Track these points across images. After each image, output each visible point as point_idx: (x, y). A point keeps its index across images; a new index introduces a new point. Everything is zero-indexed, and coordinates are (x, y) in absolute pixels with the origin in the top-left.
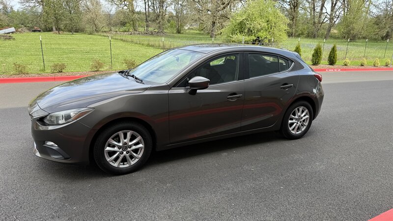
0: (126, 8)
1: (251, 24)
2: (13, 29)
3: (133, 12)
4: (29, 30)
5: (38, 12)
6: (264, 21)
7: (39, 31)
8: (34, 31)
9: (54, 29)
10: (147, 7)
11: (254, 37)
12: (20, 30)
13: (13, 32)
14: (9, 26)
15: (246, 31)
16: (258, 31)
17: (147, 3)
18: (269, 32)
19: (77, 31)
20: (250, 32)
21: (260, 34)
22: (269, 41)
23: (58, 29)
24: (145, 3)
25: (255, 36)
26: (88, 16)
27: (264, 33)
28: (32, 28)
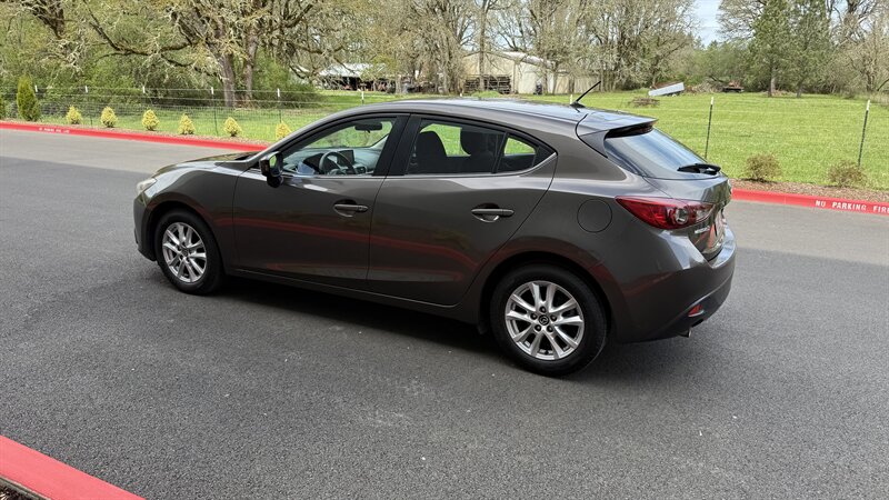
2: (680, 86)
4: (718, 87)
7: (737, 91)
8: (727, 91)
9: (772, 85)
12: (695, 88)
13: (678, 93)
14: (679, 81)
23: (782, 87)
28: (727, 83)
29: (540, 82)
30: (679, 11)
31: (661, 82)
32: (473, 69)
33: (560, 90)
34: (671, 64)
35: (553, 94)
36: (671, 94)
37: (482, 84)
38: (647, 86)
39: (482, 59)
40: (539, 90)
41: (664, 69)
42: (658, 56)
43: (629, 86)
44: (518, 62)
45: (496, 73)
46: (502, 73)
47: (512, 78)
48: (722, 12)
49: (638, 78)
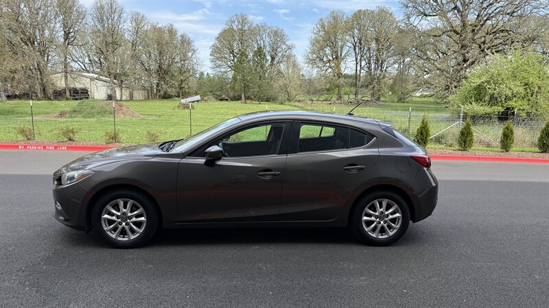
0: (330, 70)
1: (495, 89)
2: (198, 97)
3: (340, 75)
4: (216, 98)
5: (228, 78)
6: (519, 84)
7: (227, 100)
8: (221, 100)
9: (243, 97)
10: (359, 68)
11: (500, 108)
12: (206, 98)
13: (198, 101)
14: (196, 94)
15: (487, 98)
16: (507, 98)
17: (359, 64)
18: (529, 100)
19: (268, 100)
20: (493, 100)
21: (511, 103)
22: (528, 114)
23: (248, 98)
24: (357, 64)
25: (502, 106)
26: (280, 82)
27: (520, 103)
28: (220, 96)
29: (109, 92)
30: (190, 54)
31: (185, 95)
32: (61, 83)
33: (124, 98)
34: (190, 84)
35: (121, 100)
36: (194, 102)
37: (68, 93)
38: (178, 96)
39: (66, 77)
40: (110, 97)
41: (186, 87)
42: (181, 80)
43: (166, 97)
44: (92, 79)
45: (79, 86)
46: (82, 86)
47: (89, 90)
48: (212, 57)
49: (172, 91)
